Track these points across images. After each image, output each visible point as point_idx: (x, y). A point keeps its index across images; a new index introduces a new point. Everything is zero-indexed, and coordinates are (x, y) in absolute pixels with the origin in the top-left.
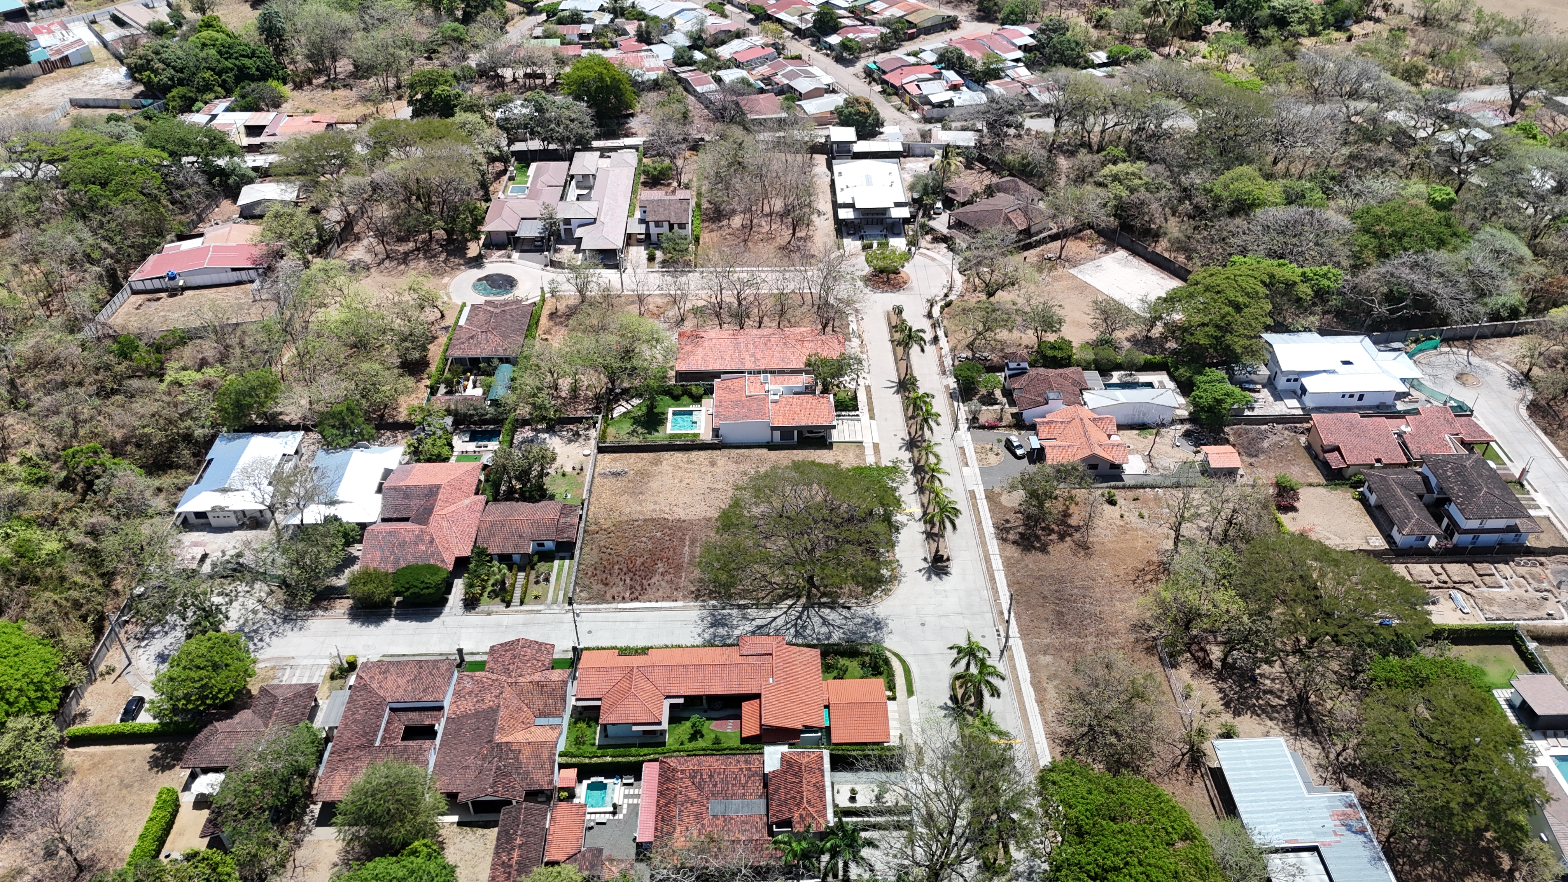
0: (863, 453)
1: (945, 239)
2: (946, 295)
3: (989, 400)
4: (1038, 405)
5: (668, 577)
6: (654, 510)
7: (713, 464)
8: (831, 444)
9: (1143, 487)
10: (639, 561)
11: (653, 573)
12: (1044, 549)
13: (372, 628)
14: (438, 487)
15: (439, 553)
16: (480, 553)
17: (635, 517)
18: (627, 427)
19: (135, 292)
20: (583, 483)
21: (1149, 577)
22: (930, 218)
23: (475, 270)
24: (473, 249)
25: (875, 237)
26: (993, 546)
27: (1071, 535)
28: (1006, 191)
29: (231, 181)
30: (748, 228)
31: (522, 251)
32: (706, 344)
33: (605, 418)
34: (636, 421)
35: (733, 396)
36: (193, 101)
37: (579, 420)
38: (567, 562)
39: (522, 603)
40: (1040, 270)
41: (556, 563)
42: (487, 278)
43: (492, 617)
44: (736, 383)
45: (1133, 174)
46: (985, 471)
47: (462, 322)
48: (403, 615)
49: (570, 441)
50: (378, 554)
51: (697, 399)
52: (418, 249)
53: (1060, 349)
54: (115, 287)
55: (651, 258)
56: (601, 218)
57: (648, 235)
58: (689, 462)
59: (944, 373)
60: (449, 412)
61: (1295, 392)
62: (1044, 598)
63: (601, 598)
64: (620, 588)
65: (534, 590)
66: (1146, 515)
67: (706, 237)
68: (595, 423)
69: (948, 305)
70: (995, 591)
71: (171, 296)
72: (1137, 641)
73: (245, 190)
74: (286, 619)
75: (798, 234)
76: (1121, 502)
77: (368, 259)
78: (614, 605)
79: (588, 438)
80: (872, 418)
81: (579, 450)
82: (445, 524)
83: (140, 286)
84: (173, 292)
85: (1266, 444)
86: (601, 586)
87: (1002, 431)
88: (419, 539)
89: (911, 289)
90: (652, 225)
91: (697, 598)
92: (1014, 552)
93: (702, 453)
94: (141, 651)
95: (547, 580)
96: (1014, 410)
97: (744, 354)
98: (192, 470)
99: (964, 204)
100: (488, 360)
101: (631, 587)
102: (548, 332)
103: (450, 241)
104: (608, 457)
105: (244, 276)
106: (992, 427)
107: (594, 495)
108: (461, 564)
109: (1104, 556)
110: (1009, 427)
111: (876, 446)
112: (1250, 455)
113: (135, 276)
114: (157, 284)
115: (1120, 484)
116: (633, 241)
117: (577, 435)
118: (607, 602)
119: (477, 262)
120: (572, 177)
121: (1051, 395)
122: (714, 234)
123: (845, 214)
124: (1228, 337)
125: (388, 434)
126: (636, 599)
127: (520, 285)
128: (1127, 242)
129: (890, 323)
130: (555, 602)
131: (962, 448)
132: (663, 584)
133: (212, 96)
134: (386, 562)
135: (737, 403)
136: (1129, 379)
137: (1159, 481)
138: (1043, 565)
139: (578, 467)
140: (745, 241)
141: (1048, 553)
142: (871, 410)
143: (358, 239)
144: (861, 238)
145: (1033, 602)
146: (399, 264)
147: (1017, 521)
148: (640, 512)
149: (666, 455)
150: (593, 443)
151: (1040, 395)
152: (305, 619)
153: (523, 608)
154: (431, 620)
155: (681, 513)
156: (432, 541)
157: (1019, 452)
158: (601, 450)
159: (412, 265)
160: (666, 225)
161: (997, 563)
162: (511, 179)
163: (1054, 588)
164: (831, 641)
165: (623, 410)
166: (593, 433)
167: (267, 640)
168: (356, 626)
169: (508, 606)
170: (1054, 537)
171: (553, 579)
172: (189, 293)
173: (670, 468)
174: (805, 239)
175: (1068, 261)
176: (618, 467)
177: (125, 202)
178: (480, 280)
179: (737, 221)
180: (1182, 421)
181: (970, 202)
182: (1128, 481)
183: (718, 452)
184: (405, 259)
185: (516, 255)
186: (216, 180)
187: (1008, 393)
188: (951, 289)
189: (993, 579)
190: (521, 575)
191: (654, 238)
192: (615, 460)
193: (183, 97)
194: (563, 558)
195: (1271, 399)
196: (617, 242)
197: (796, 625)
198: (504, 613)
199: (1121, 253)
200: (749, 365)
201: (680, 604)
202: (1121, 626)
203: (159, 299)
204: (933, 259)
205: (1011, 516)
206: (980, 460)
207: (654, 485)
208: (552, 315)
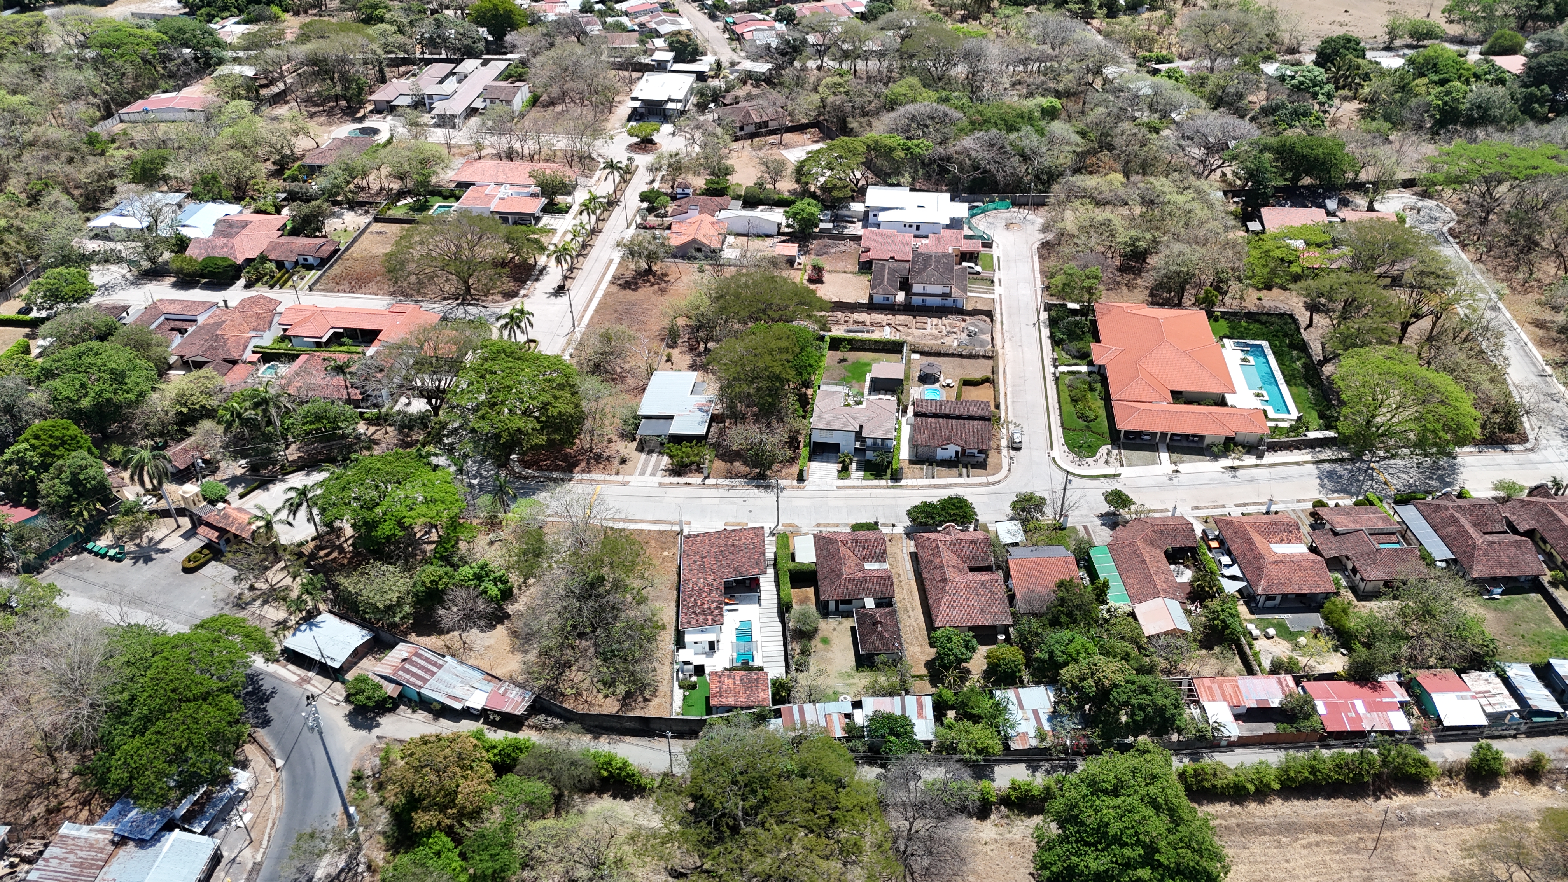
5: (378, 284)
11: (371, 281)
12: (635, 290)
13: (183, 291)
14: (251, 222)
15: (236, 255)
16: (263, 258)
18: (403, 210)
23: (355, 124)
24: (362, 112)
26: (604, 286)
27: (659, 284)
29: (214, 63)
31: (391, 113)
32: (476, 166)
33: (391, 205)
34: (411, 208)
36: (214, 16)
37: (373, 204)
39: (281, 287)
43: (259, 292)
47: (323, 146)
48: (205, 287)
50: (198, 251)
52: (324, 111)
53: (723, 187)
54: (108, 115)
55: (483, 125)
56: (457, 96)
57: (486, 109)
63: (331, 290)
64: (345, 287)
73: (222, 68)
74: (133, 284)
75: (600, 117)
76: (708, 272)
78: (337, 294)
79: (370, 213)
81: (361, 218)
82: (245, 240)
83: (126, 117)
85: (833, 250)
86: (334, 284)
88: (225, 245)
89: (659, 153)
90: (488, 101)
91: (391, 295)
92: (615, 290)
95: (302, 279)
97: (500, 173)
99: (727, 105)
103: (348, 107)
104: (379, 224)
106: (651, 228)
107: (359, 242)
108: (249, 262)
110: (664, 229)
113: (124, 111)
114: (137, 117)
115: (715, 262)
116: (477, 114)
118: (334, 292)
119: (360, 120)
120: (453, 73)
126: (353, 292)
131: (623, 238)
133: (228, 14)
134: (201, 256)
135: (476, 198)
138: (629, 298)
140: (558, 119)
141: (637, 292)
145: (607, 312)
147: (629, 275)
150: (372, 216)
152: (144, 284)
153: (281, 291)
154: (221, 290)
156: (236, 249)
158: (375, 220)
159: (316, 119)
160: (498, 101)
161: (600, 294)
163: (626, 307)
165: (406, 202)
166: (376, 211)
168: (174, 289)
169: (272, 288)
170: (648, 284)
171: (306, 279)
174: (603, 121)
176: (383, 230)
180: (785, 234)
181: (733, 104)
182: (720, 262)
184: (313, 115)
185: (388, 117)
186: (202, 61)
192: (382, 226)
193: (208, 15)
196: (459, 112)
198: (267, 291)
201: (379, 297)
205: (627, 273)
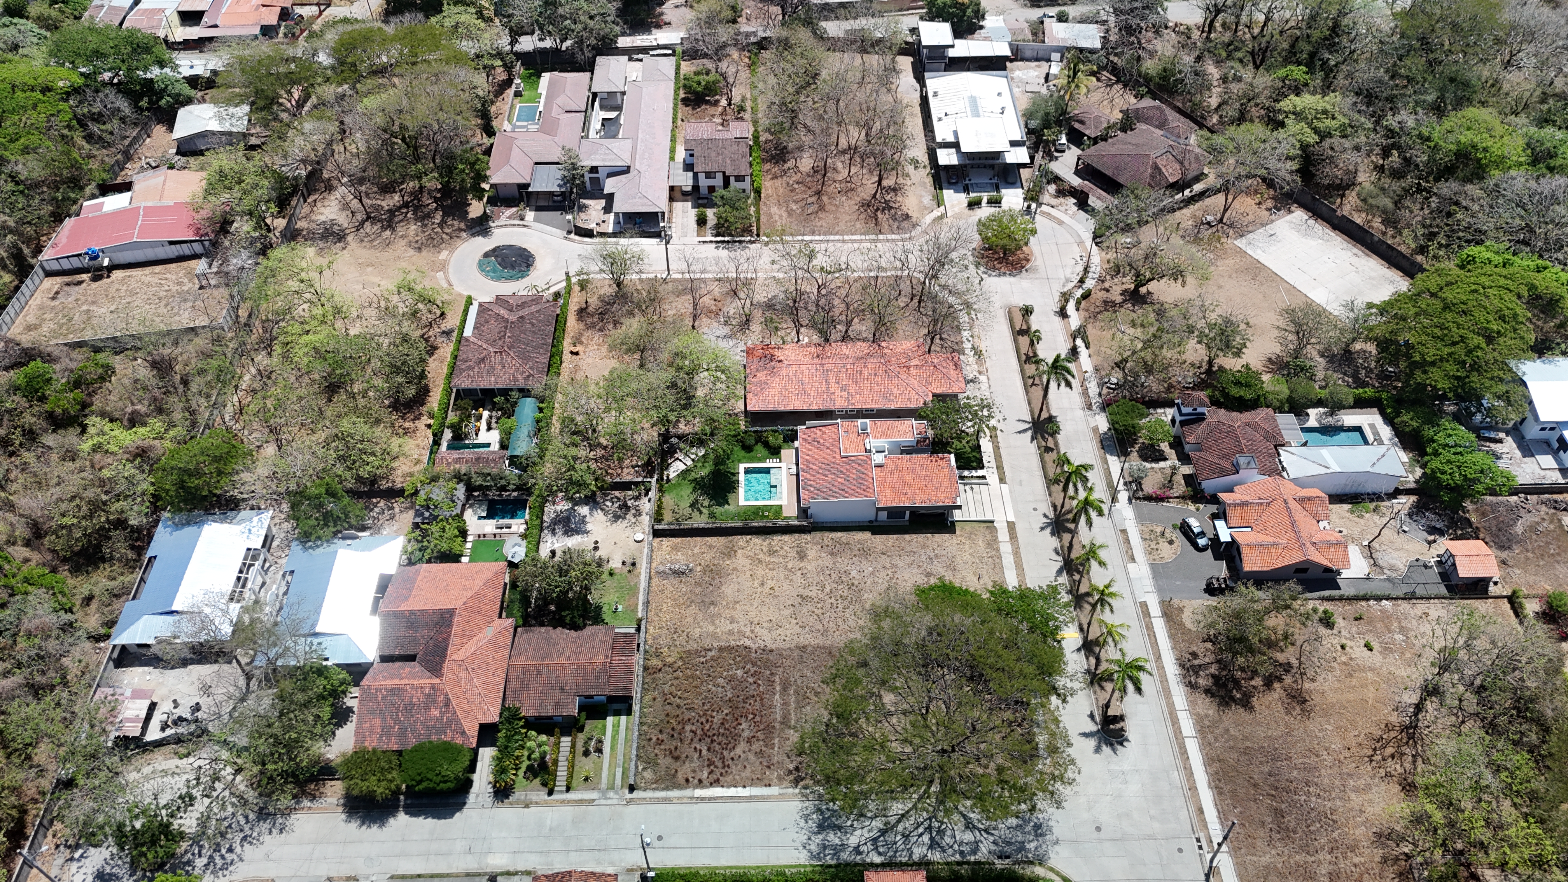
0: (995, 539)
1: (1073, 192)
2: (1082, 281)
3: (1152, 454)
4: (1224, 473)
5: (756, 746)
6: (731, 633)
7: (802, 556)
8: (953, 523)
9: (1366, 598)
10: (717, 719)
11: (736, 737)
12: (1246, 703)
13: (375, 828)
14: (451, 612)
15: (458, 722)
16: (510, 715)
17: (707, 643)
18: (686, 495)
19: (49, 274)
20: (636, 587)
21: (1389, 750)
22: (1052, 158)
23: (479, 239)
24: (476, 209)
25: (981, 188)
26: (1179, 696)
27: (1280, 679)
28: (1147, 120)
29: (163, 102)
30: (822, 171)
31: (538, 209)
32: (784, 372)
33: (660, 480)
34: (699, 485)
35: (824, 455)
37: (626, 486)
38: (623, 718)
39: (568, 789)
40: (1197, 239)
41: (610, 720)
42: (497, 253)
43: (532, 810)
44: (825, 431)
45: (1325, 112)
46: (1158, 571)
47: (468, 332)
48: (414, 810)
49: (616, 518)
50: (378, 722)
51: (775, 452)
52: (406, 205)
53: (1248, 385)
54: (23, 270)
55: (701, 221)
56: (637, 165)
57: (696, 187)
58: (772, 552)
59: (1089, 407)
60: (458, 477)
61: (1547, 443)
62: (1255, 785)
63: (670, 781)
64: (696, 764)
65: (585, 765)
66: (1375, 645)
67: (768, 187)
68: (648, 491)
69: (1086, 296)
70: (1190, 774)
71: (96, 279)
72: (1385, 860)
73: (183, 113)
74: (263, 814)
75: (885, 183)
76: (1340, 623)
77: (343, 220)
78: (688, 792)
79: (638, 513)
80: (1002, 480)
81: (629, 531)
82: (463, 675)
83: (55, 266)
84: (99, 273)
85: (1519, 528)
86: (669, 760)
87: (1173, 504)
88: (430, 699)
89: (1035, 270)
90: (701, 176)
91: (796, 782)
92: (1207, 706)
93: (786, 538)
94: (74, 866)
95: (599, 751)
96: (1187, 470)
97: (834, 387)
98: (131, 565)
99: (1095, 141)
100: (505, 392)
101: (711, 763)
102: (577, 341)
103: (446, 191)
104: (667, 543)
105: (185, 249)
106: (1159, 499)
107: (653, 606)
108: (487, 734)
109: (1326, 714)
110: (1183, 497)
111: (1011, 526)
112: (1502, 547)
113: (46, 255)
114: (76, 263)
115: (1335, 593)
116: (677, 194)
117: (625, 507)
118: (679, 787)
119: (481, 226)
120: (595, 95)
121: (1242, 461)
122: (778, 182)
123: (946, 158)
124: (1475, 377)
125: (382, 504)
126: (716, 783)
127: (538, 263)
128: (1308, 199)
129: (1012, 327)
130: (611, 787)
131: (1124, 531)
132: (751, 757)
134: (389, 735)
135: (829, 467)
136: (1330, 421)
137: (1387, 589)
138: (1248, 729)
139: (629, 561)
140: (818, 193)
141: (1251, 709)
142: (1000, 468)
143: (329, 188)
144: (966, 190)
145: (1241, 792)
146: (384, 229)
147: (1206, 653)
148: (714, 636)
149: (741, 540)
150: (646, 520)
151: (1224, 457)
152: (287, 812)
153: (571, 796)
154: (451, 815)
155: (767, 638)
156: (447, 703)
157: (1202, 542)
158: (657, 534)
159: (400, 230)
160: (720, 176)
161: (1187, 726)
162: (518, 94)
163: (1266, 769)
164: (979, 857)
165: (682, 467)
166: (646, 505)
167: (238, 850)
168: (354, 825)
169: (550, 793)
170: (1258, 682)
171: (606, 748)
172: (117, 274)
173: (748, 562)
174: (895, 190)
175: (1231, 226)
176: (680, 560)
177: (26, 151)
178: (486, 255)
179: (806, 163)
180: (1408, 492)
181: (1104, 138)
182: (1346, 590)
183: (808, 537)
184: (390, 220)
185: (530, 215)
186: (144, 103)
187: (1177, 444)
188: (1086, 270)
189: (1184, 752)
190: (566, 741)
191: (704, 191)
192: (675, 548)
194: (617, 713)
195: (1518, 453)
196: (658, 202)
197: (929, 828)
198: (546, 804)
199: (1299, 215)
200: (840, 404)
201: (774, 790)
202: (1361, 833)
203: (80, 283)
204: (1060, 223)
205: (1200, 648)
206: (1150, 552)
207: (729, 590)
208: (582, 312)
